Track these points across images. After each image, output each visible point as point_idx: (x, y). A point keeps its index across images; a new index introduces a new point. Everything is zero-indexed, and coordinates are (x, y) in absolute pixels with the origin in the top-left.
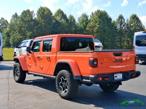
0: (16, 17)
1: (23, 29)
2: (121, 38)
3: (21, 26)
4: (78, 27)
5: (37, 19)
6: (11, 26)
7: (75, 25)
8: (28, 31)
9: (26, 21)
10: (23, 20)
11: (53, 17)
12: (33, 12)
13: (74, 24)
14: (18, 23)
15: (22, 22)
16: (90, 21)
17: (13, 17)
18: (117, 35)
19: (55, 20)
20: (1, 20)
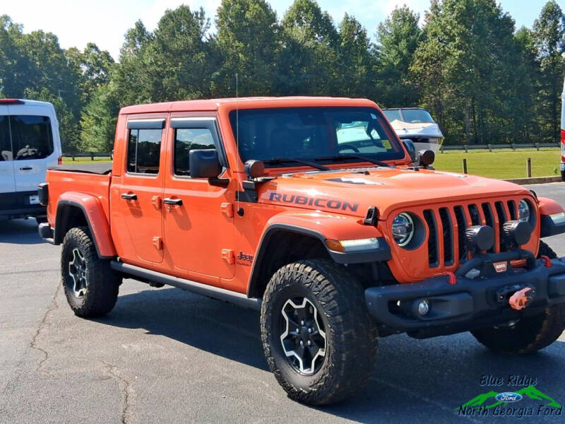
0: (140, 40)
1: (165, 81)
3: (158, 73)
4: (378, 63)
5: (220, 41)
6: (122, 74)
7: (368, 54)
8: (187, 89)
9: (177, 50)
10: (165, 48)
11: (282, 29)
12: (202, 14)
13: (364, 52)
14: (147, 62)
15: (161, 56)
16: (423, 38)
17: (127, 38)
18: (538, 85)
19: (288, 39)
20: (87, 52)
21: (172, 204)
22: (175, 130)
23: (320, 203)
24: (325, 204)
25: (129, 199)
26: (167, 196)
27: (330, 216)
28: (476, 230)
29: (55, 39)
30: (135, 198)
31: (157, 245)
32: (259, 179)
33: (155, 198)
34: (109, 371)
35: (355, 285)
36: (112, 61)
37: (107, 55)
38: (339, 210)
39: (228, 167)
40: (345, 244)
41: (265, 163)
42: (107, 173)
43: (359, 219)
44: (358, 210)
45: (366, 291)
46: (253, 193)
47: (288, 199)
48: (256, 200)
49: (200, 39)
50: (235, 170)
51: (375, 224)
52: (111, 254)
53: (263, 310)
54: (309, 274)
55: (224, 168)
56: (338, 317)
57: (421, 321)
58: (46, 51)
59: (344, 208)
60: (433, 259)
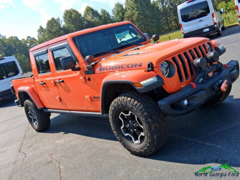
0: (42, 31)
2: (167, 19)
5: (67, 26)
9: (54, 32)
10: (50, 32)
11: (84, 18)
12: (59, 19)
13: (110, 19)
15: (50, 35)
16: (126, 10)
17: (38, 32)
18: (161, 16)
19: (86, 20)
20: (27, 39)
21: (60, 83)
22: (52, 52)
23: (124, 67)
24: (126, 66)
25: (43, 84)
26: (57, 79)
27: (129, 71)
28: (198, 60)
29: (17, 38)
30: (45, 83)
31: (59, 100)
32: (93, 63)
33: (52, 82)
34: (51, 158)
35: (152, 102)
36: (36, 40)
37: (34, 38)
38: (134, 68)
39: (78, 61)
40: (142, 83)
41: (94, 56)
42: (32, 76)
43: (144, 70)
44: (143, 65)
45: (159, 102)
46: (92, 70)
47: (108, 69)
48: (94, 73)
49: (60, 27)
50: (82, 63)
51: (153, 70)
52: (42, 107)
53: (110, 117)
54: (130, 101)
55: (77, 63)
56: (149, 120)
57: (187, 109)
58: (15, 42)
59: (135, 66)
60: (181, 78)
